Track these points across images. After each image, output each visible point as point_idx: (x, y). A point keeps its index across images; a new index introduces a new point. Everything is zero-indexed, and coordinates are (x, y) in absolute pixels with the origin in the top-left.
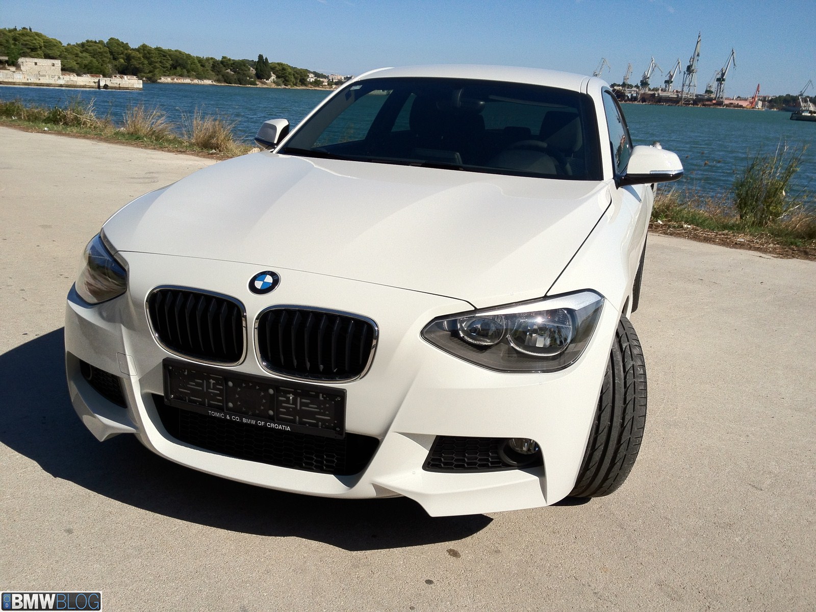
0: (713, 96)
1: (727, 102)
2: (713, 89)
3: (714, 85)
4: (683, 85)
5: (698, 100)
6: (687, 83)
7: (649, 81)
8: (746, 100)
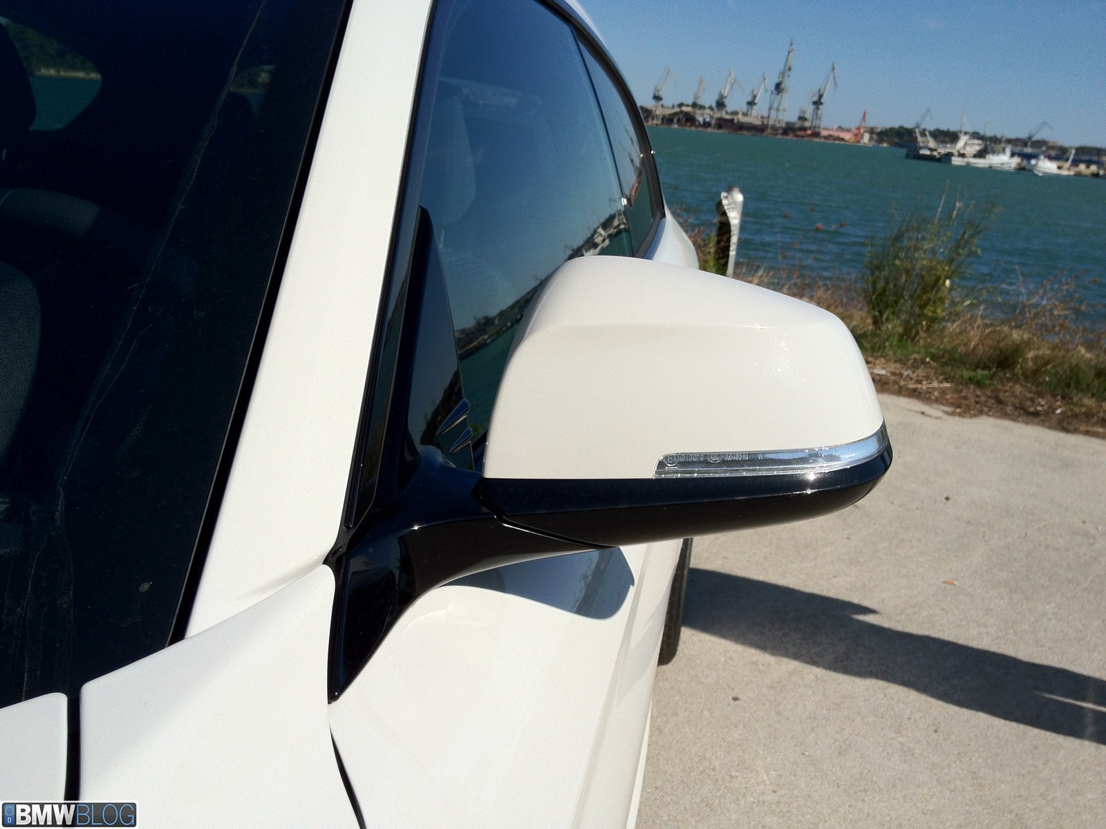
0: (807, 124)
1: (825, 133)
2: (808, 115)
3: (809, 111)
4: (770, 109)
5: (789, 129)
6: (775, 105)
7: (727, 102)
8: (848, 131)
